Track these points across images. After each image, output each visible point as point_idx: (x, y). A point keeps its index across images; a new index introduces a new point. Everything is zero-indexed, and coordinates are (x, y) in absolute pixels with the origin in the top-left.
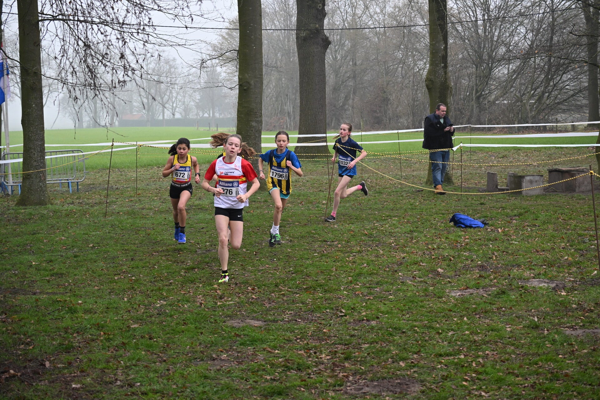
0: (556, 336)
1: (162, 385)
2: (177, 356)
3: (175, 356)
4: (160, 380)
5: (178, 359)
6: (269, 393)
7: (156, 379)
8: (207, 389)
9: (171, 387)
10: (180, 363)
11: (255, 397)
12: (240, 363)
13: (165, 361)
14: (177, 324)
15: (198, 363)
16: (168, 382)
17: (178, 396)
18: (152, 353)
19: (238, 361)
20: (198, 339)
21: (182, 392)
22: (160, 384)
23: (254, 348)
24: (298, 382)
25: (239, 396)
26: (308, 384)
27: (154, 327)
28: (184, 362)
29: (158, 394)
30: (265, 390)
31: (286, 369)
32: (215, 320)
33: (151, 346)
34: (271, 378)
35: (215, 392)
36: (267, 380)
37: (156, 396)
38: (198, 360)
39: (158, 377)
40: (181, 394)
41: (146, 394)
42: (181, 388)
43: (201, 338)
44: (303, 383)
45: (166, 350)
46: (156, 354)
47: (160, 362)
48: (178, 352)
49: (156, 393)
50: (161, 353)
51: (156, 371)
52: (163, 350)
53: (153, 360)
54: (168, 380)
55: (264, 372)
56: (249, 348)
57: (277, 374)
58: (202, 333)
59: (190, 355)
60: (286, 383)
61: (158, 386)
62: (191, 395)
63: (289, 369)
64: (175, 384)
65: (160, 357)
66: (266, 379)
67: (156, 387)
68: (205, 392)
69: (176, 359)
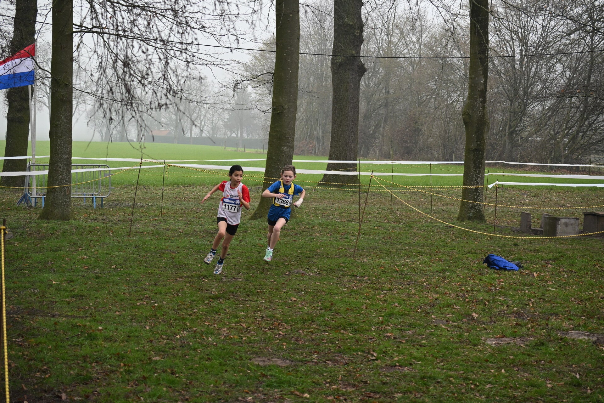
0: (600, 397)
2: (200, 395)
3: (198, 395)
5: (201, 398)
13: (187, 400)
14: (201, 359)
18: (174, 390)
20: (223, 377)
23: (281, 391)
27: (177, 361)
32: (241, 357)
33: (173, 382)
38: (222, 401)
43: (226, 375)
45: (189, 388)
46: (178, 392)
47: (182, 400)
48: (201, 390)
50: (183, 390)
52: (185, 388)
53: (175, 398)
56: (276, 390)
58: (226, 371)
59: (213, 395)
65: (183, 395)
69: (199, 398)
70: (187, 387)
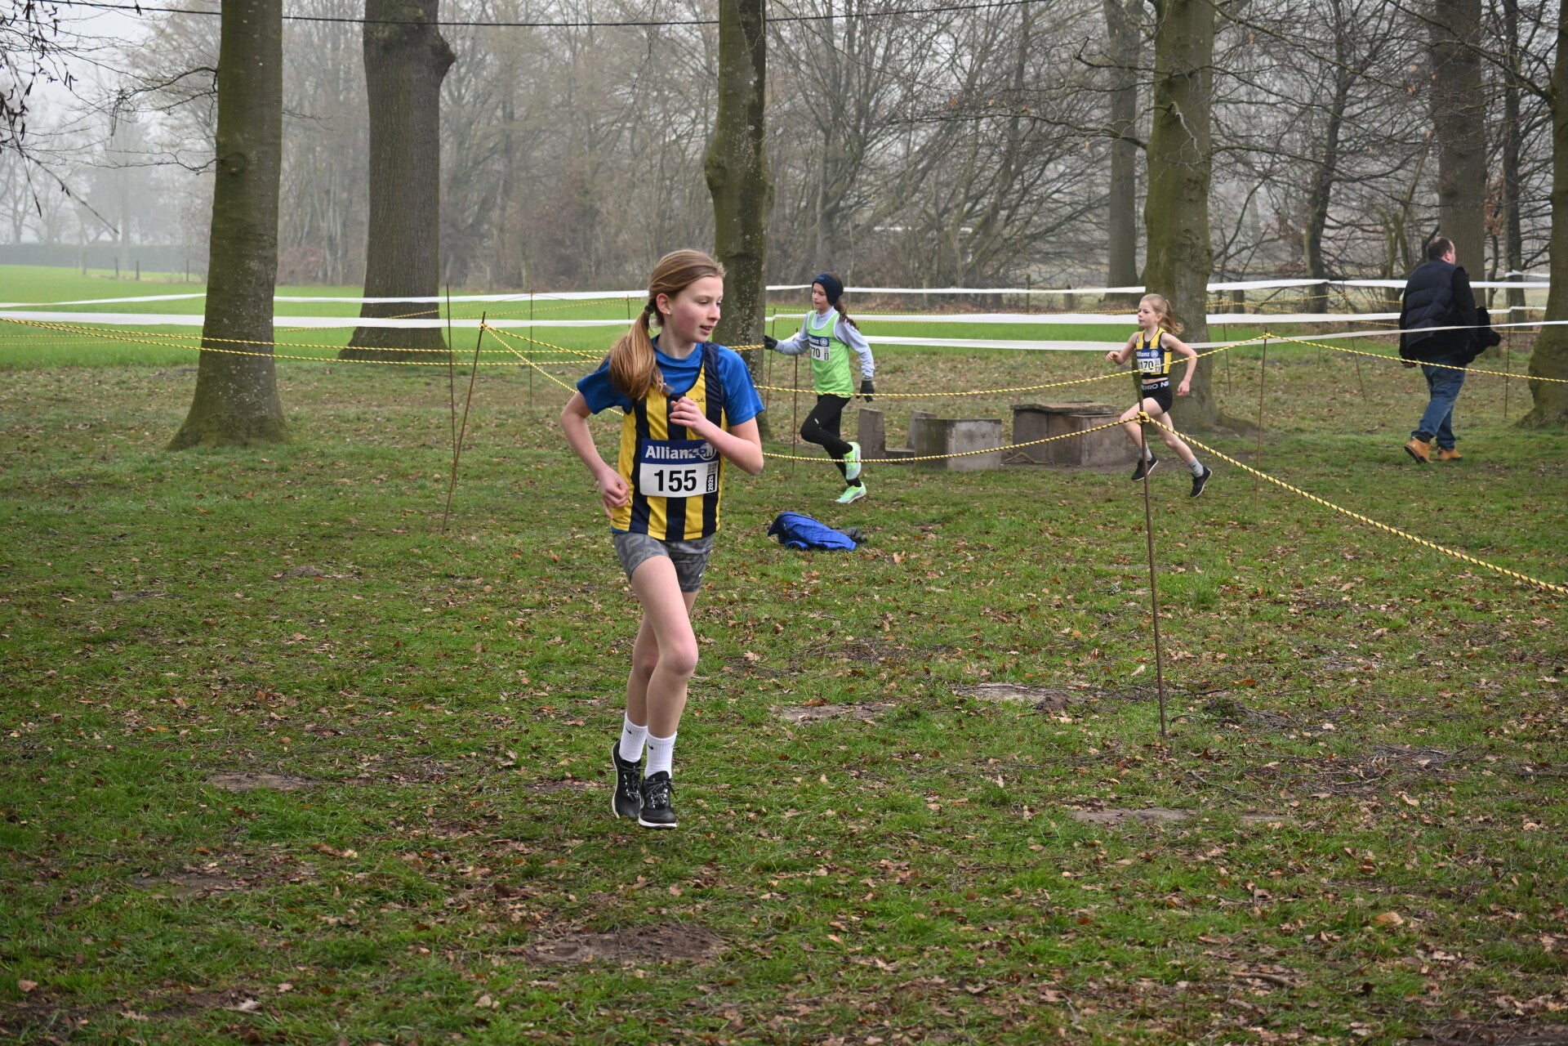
0: (1053, 825)
1: (54, 937)
2: (87, 864)
3: (80, 864)
4: (48, 923)
5: (90, 870)
6: (338, 959)
7: (37, 921)
8: (174, 946)
9: (80, 942)
10: (99, 881)
11: (302, 969)
12: (253, 884)
13: (55, 876)
14: (79, 782)
15: (145, 882)
16: (69, 929)
17: (100, 964)
18: (20, 857)
19: (248, 877)
20: (140, 822)
21: (109, 954)
22: (49, 936)
23: (288, 847)
24: (409, 933)
25: (261, 966)
26: (435, 936)
27: (19, 790)
28: (107, 879)
29: (48, 960)
30: (325, 951)
31: (375, 899)
32: (180, 774)
33: (16, 838)
34: (339, 922)
35: (198, 956)
36: (327, 928)
37: (41, 965)
38: (145, 875)
39: (42, 917)
40: (108, 960)
41: (15, 960)
42: (106, 944)
43: (145, 816)
44: (423, 933)
45: (57, 849)
46: (29, 859)
47: (44, 879)
48: (88, 852)
49: (43, 957)
50: (43, 855)
51: (34, 902)
52: (48, 849)
53: (24, 874)
54: (70, 924)
55: (319, 907)
56: (274, 845)
57: (352, 911)
58: (146, 807)
59: (120, 861)
60: (379, 935)
61: (45, 938)
62: (135, 962)
63: (384, 899)
64: (89, 934)
65: (43, 866)
66: (327, 923)
67: (42, 942)
68: (171, 955)
69: (86, 871)
70: (53, 845)
